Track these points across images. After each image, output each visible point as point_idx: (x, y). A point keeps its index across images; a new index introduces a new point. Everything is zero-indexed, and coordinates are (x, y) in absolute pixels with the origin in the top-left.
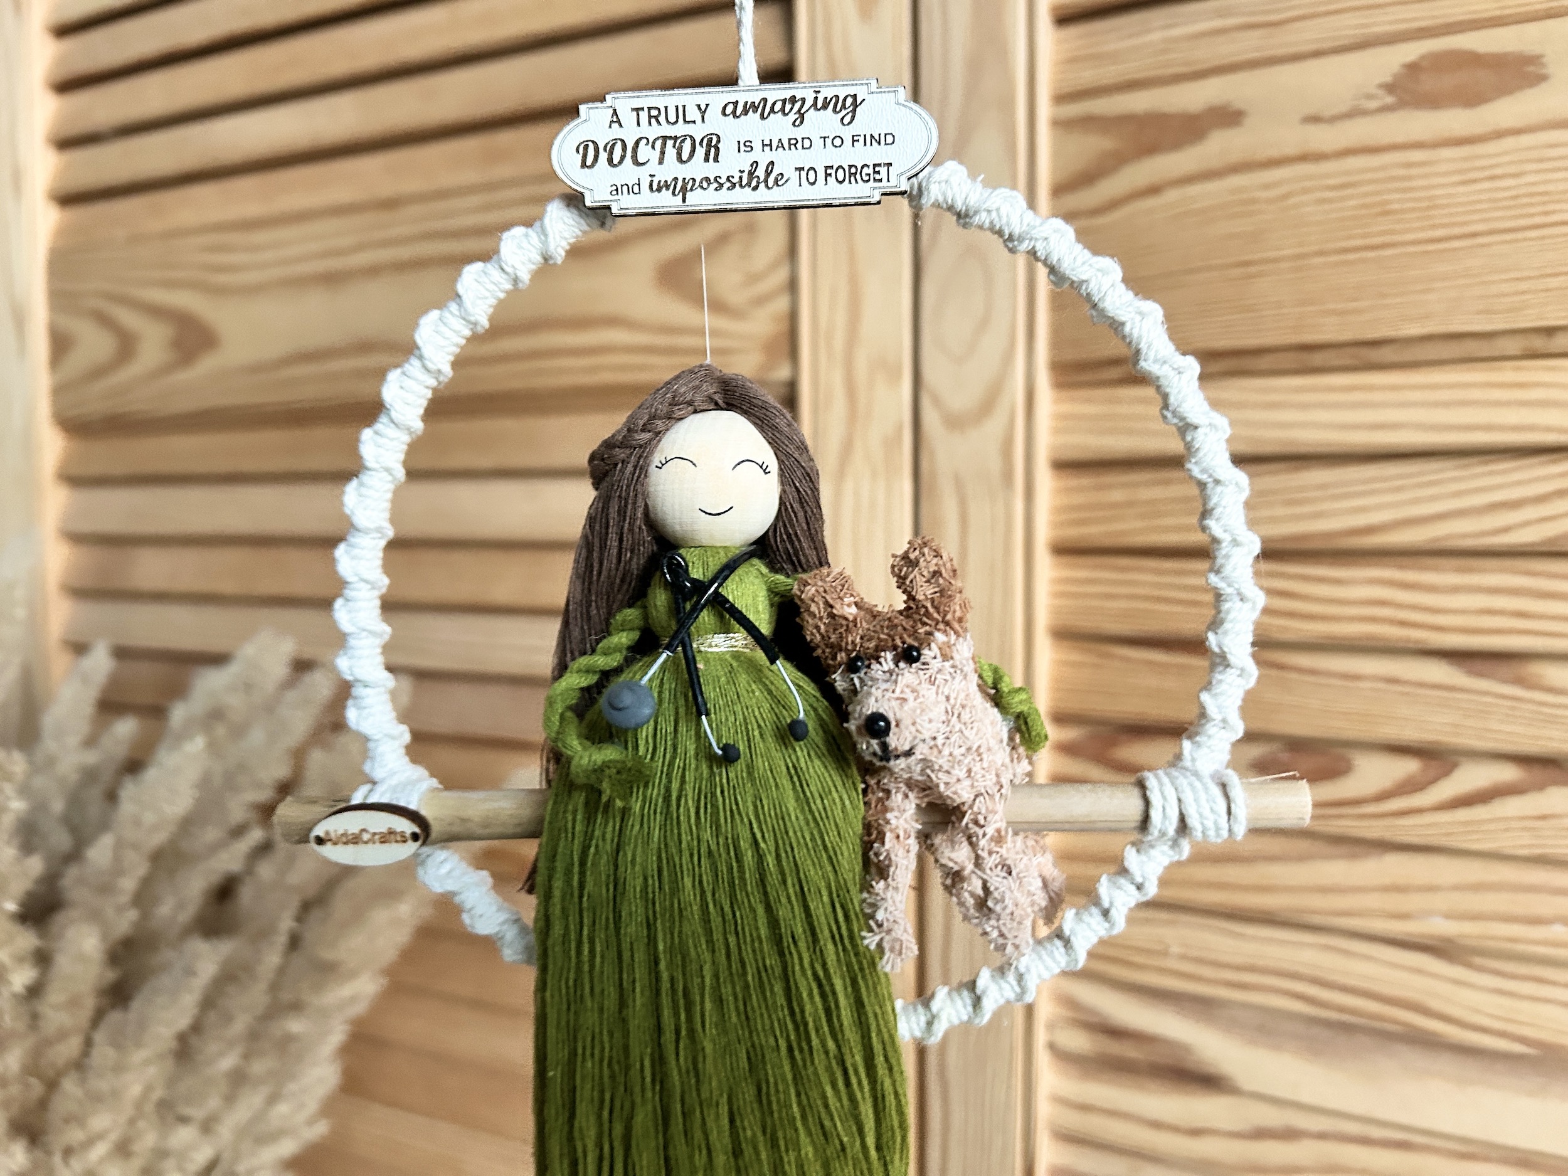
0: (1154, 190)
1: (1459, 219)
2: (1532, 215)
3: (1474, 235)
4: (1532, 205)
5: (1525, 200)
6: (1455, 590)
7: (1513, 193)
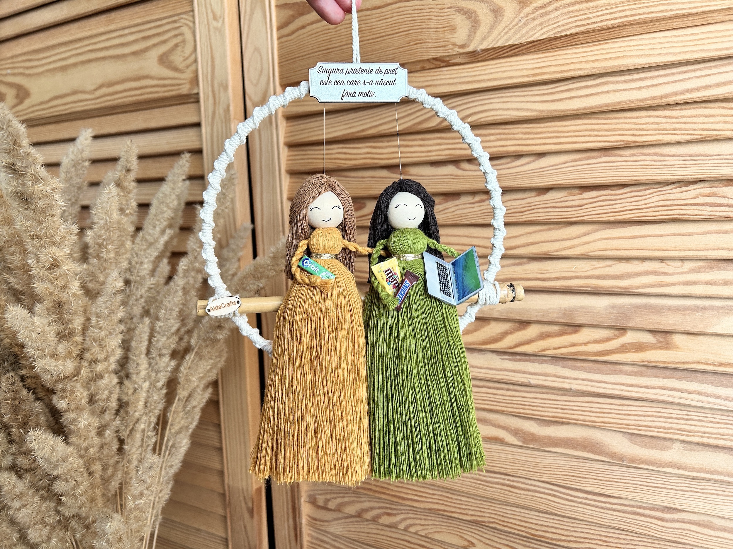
0: (303, 27)
1: (378, 32)
2: (395, 30)
3: (382, 37)
4: (395, 26)
5: (394, 25)
6: (387, 147)
7: (391, 23)
